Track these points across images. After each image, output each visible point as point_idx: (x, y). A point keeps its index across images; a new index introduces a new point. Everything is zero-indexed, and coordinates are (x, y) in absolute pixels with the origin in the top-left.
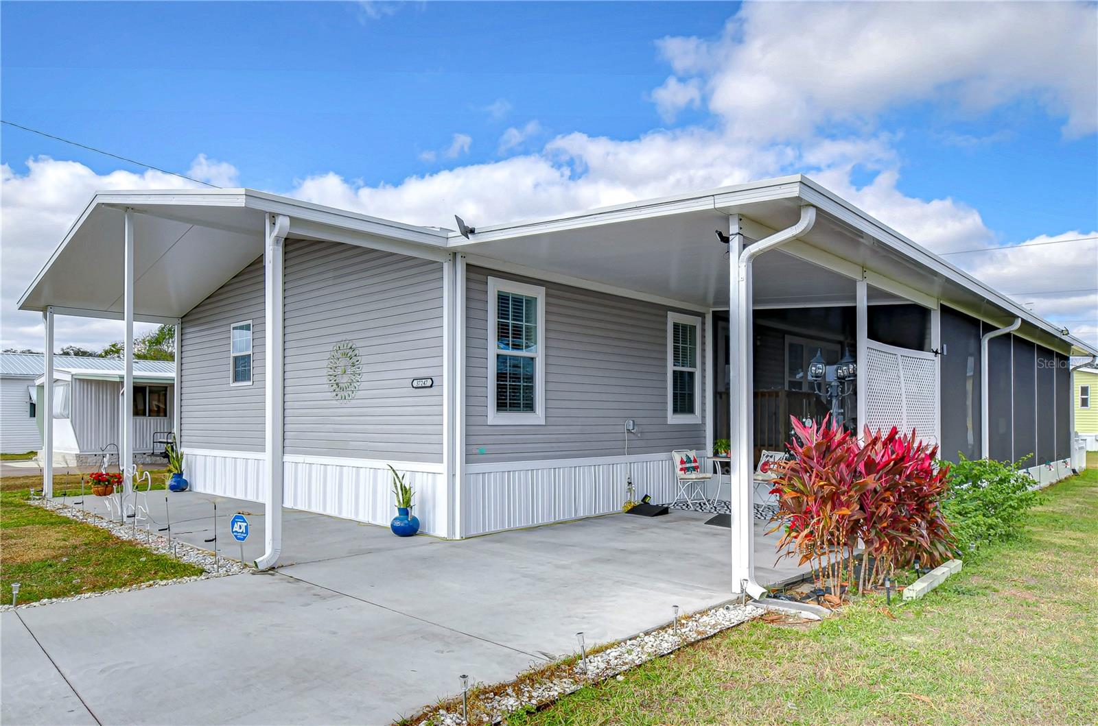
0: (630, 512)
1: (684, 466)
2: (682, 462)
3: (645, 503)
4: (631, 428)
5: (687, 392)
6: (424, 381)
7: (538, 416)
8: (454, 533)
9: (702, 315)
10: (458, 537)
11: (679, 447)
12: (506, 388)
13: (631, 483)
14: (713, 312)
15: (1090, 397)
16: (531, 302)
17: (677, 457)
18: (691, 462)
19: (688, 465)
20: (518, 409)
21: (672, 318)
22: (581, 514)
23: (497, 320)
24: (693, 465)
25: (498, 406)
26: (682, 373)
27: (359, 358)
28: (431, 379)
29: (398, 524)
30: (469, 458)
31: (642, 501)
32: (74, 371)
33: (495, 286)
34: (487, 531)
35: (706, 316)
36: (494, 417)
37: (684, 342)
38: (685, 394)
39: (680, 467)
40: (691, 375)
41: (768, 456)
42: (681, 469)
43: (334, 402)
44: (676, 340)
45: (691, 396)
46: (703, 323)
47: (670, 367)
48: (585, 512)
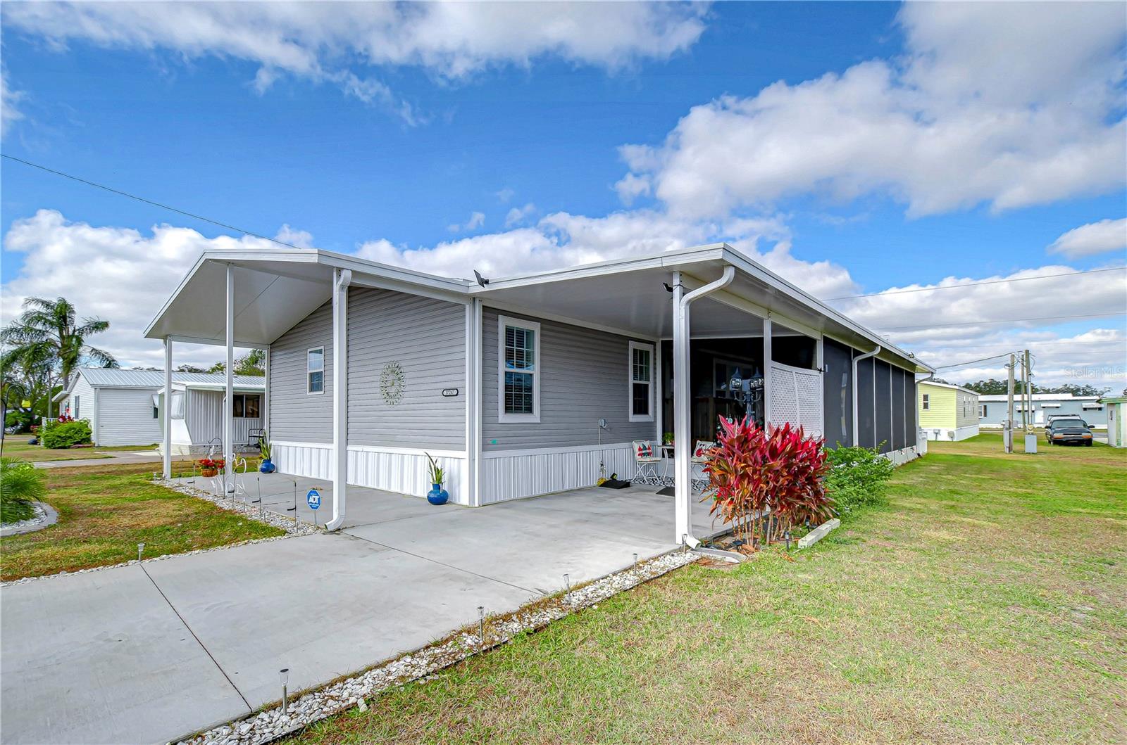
0: (602, 486)
1: (641, 452)
2: (640, 449)
3: (613, 479)
4: (603, 425)
5: (643, 400)
6: (451, 391)
7: (535, 417)
8: (474, 502)
9: (654, 344)
10: (477, 505)
11: (637, 439)
12: (512, 396)
13: (603, 465)
14: (662, 341)
15: (930, 402)
16: (530, 334)
17: (636, 445)
18: (646, 450)
19: (644, 452)
20: (521, 411)
21: (632, 346)
22: (567, 488)
23: (505, 346)
24: (648, 451)
25: (506, 409)
26: (639, 385)
27: (403, 374)
28: (457, 391)
29: (432, 496)
30: (485, 447)
31: (611, 478)
32: (188, 383)
33: (503, 322)
34: (498, 500)
35: (657, 344)
36: (503, 417)
37: (641, 363)
39: (639, 453)
40: (647, 386)
41: (701, 444)
42: (639, 455)
43: (385, 406)
44: (635, 361)
45: (646, 402)
46: (655, 350)
47: (631, 381)
48: (569, 486)
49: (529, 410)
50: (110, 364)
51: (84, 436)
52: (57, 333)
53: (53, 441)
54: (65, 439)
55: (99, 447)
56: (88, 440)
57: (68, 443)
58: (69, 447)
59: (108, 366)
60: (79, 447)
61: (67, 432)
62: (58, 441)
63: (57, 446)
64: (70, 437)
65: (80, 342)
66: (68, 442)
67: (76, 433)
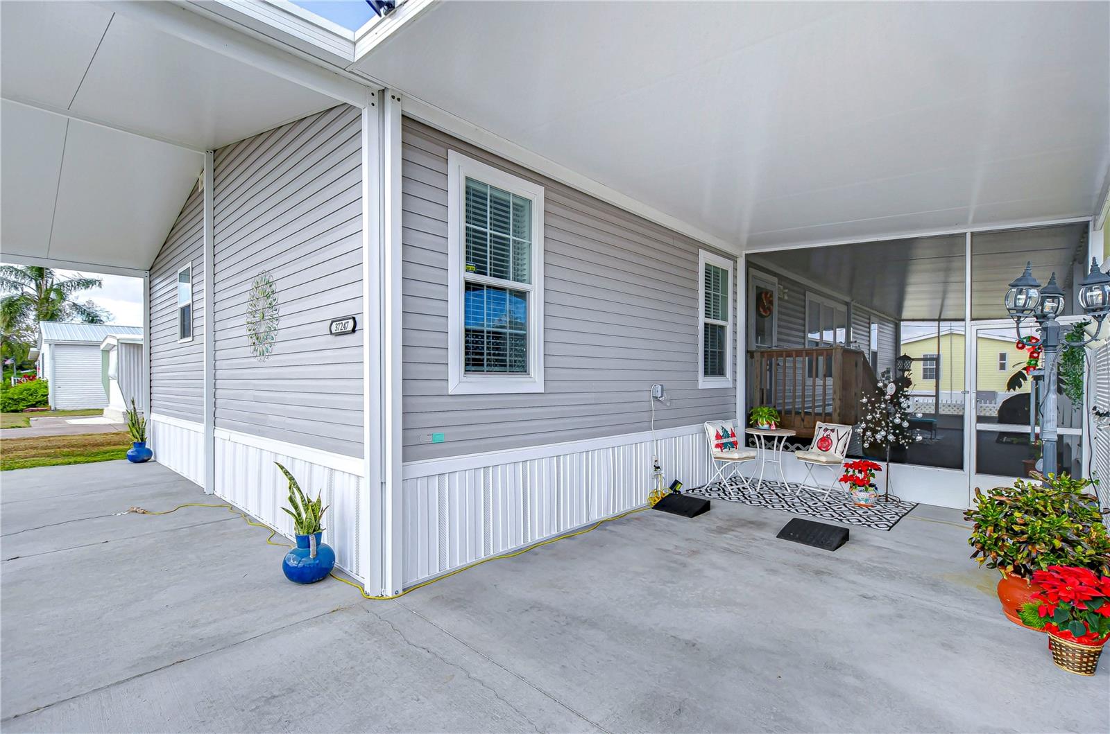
0: (657, 507)
1: (720, 441)
2: (718, 437)
3: (675, 491)
4: (659, 395)
5: (717, 350)
6: (343, 322)
7: (533, 381)
8: (383, 584)
9: (733, 258)
10: (389, 593)
11: (712, 417)
12: (483, 337)
13: (659, 468)
14: (746, 255)
16: (523, 206)
17: (712, 430)
18: (728, 437)
19: (725, 441)
20: (503, 369)
21: (705, 258)
22: (595, 517)
23: (464, 225)
24: (731, 440)
25: (467, 365)
26: (714, 326)
27: (276, 296)
28: (354, 318)
31: (671, 488)
32: (119, 336)
33: (459, 169)
34: (448, 568)
35: (738, 260)
36: (458, 381)
37: (716, 289)
38: (716, 352)
39: (716, 442)
40: (722, 328)
41: (826, 430)
42: (717, 446)
43: (255, 360)
44: (707, 286)
45: (722, 355)
46: (735, 269)
47: (702, 319)
48: (599, 514)
49: (519, 366)
50: (93, 319)
51: (39, 398)
52: (33, 285)
53: (5, 404)
54: (17, 401)
55: (56, 410)
56: (47, 402)
57: (21, 407)
58: (22, 411)
59: (92, 321)
60: (33, 411)
61: (21, 393)
62: (9, 404)
63: (9, 409)
64: (24, 400)
65: (62, 297)
66: (21, 404)
67: (31, 395)
